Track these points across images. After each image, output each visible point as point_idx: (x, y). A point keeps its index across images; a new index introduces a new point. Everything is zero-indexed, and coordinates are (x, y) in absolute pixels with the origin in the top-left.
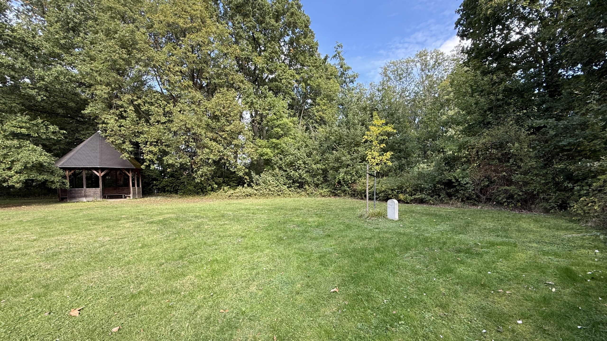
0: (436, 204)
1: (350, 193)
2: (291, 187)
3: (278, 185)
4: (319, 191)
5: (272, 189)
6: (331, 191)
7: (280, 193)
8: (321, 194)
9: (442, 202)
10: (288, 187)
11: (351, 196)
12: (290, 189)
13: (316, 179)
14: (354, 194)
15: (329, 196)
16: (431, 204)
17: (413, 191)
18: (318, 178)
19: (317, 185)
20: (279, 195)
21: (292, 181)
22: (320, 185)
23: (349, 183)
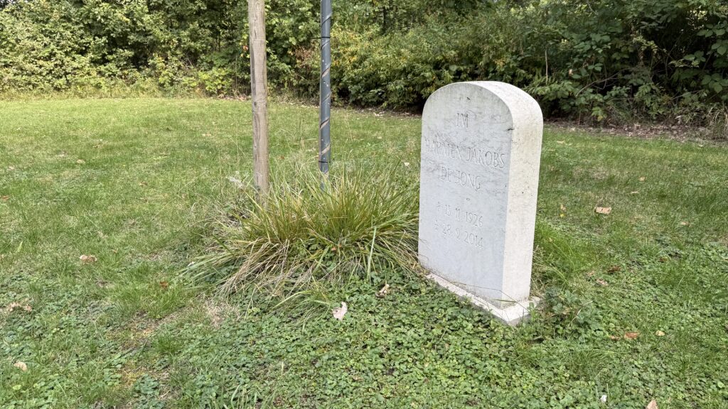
0: (618, 125)
1: (295, 83)
2: (104, 61)
3: (52, 55)
4: (197, 78)
5: (28, 66)
6: (235, 78)
7: (62, 81)
8: (202, 85)
9: (643, 114)
10: (94, 62)
11: (299, 95)
12: (102, 68)
13: (186, 33)
14: (306, 88)
15: (230, 94)
16: (596, 124)
17: (521, 67)
18: (194, 31)
19: (192, 57)
20: (57, 89)
21: (104, 39)
22: (203, 56)
23: (291, 46)
